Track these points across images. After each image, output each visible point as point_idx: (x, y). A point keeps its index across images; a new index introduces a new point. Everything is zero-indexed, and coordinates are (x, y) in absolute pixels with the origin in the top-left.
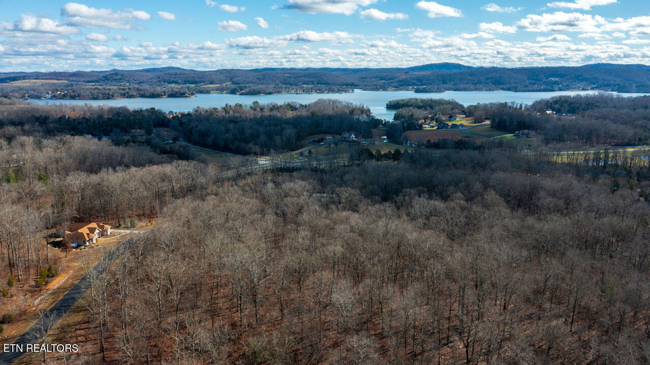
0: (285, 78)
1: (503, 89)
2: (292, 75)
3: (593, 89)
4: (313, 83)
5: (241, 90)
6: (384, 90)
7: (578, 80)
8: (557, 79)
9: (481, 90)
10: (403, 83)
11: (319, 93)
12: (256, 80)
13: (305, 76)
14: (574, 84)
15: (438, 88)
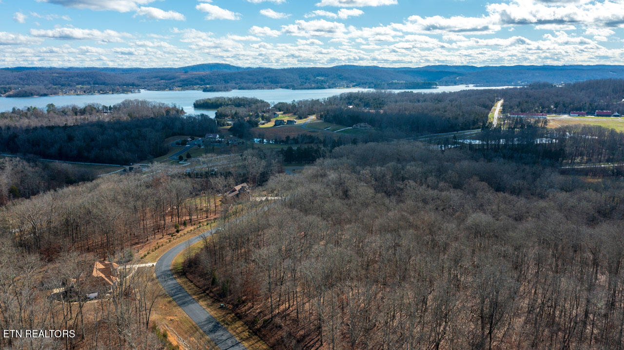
0: (54, 77)
1: (282, 87)
2: (62, 75)
3: (354, 86)
4: (89, 83)
5: (5, 92)
6: (170, 90)
7: (340, 79)
8: (323, 78)
9: (262, 88)
10: (186, 82)
11: (102, 94)
12: (18, 80)
13: (77, 76)
14: (338, 82)
15: (225, 87)
